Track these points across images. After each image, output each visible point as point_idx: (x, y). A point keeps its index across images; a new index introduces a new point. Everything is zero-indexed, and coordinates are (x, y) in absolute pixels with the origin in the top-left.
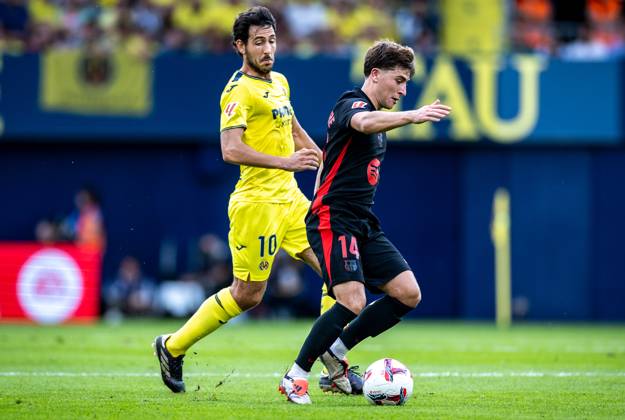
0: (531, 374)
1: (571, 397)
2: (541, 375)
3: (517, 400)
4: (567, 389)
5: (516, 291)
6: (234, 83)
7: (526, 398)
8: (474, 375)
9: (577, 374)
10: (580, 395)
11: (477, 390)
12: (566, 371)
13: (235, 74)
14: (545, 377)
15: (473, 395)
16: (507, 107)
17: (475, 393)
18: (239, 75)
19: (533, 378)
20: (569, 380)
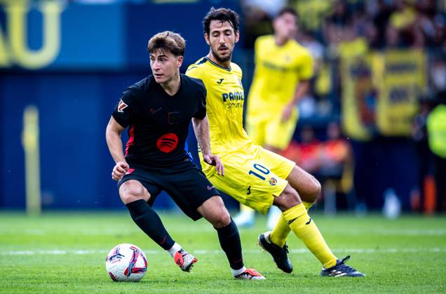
0: (56, 252)
1: (88, 270)
2: (64, 252)
3: (45, 273)
4: (85, 263)
5: (44, 186)
6: (197, 66)
7: (53, 271)
8: (11, 253)
9: (93, 252)
10: (95, 269)
11: (14, 265)
12: (84, 249)
13: (202, 59)
14: (67, 255)
15: (10, 269)
16: (34, 40)
17: (12, 267)
18: (205, 61)
19: (58, 255)
20: (86, 256)
